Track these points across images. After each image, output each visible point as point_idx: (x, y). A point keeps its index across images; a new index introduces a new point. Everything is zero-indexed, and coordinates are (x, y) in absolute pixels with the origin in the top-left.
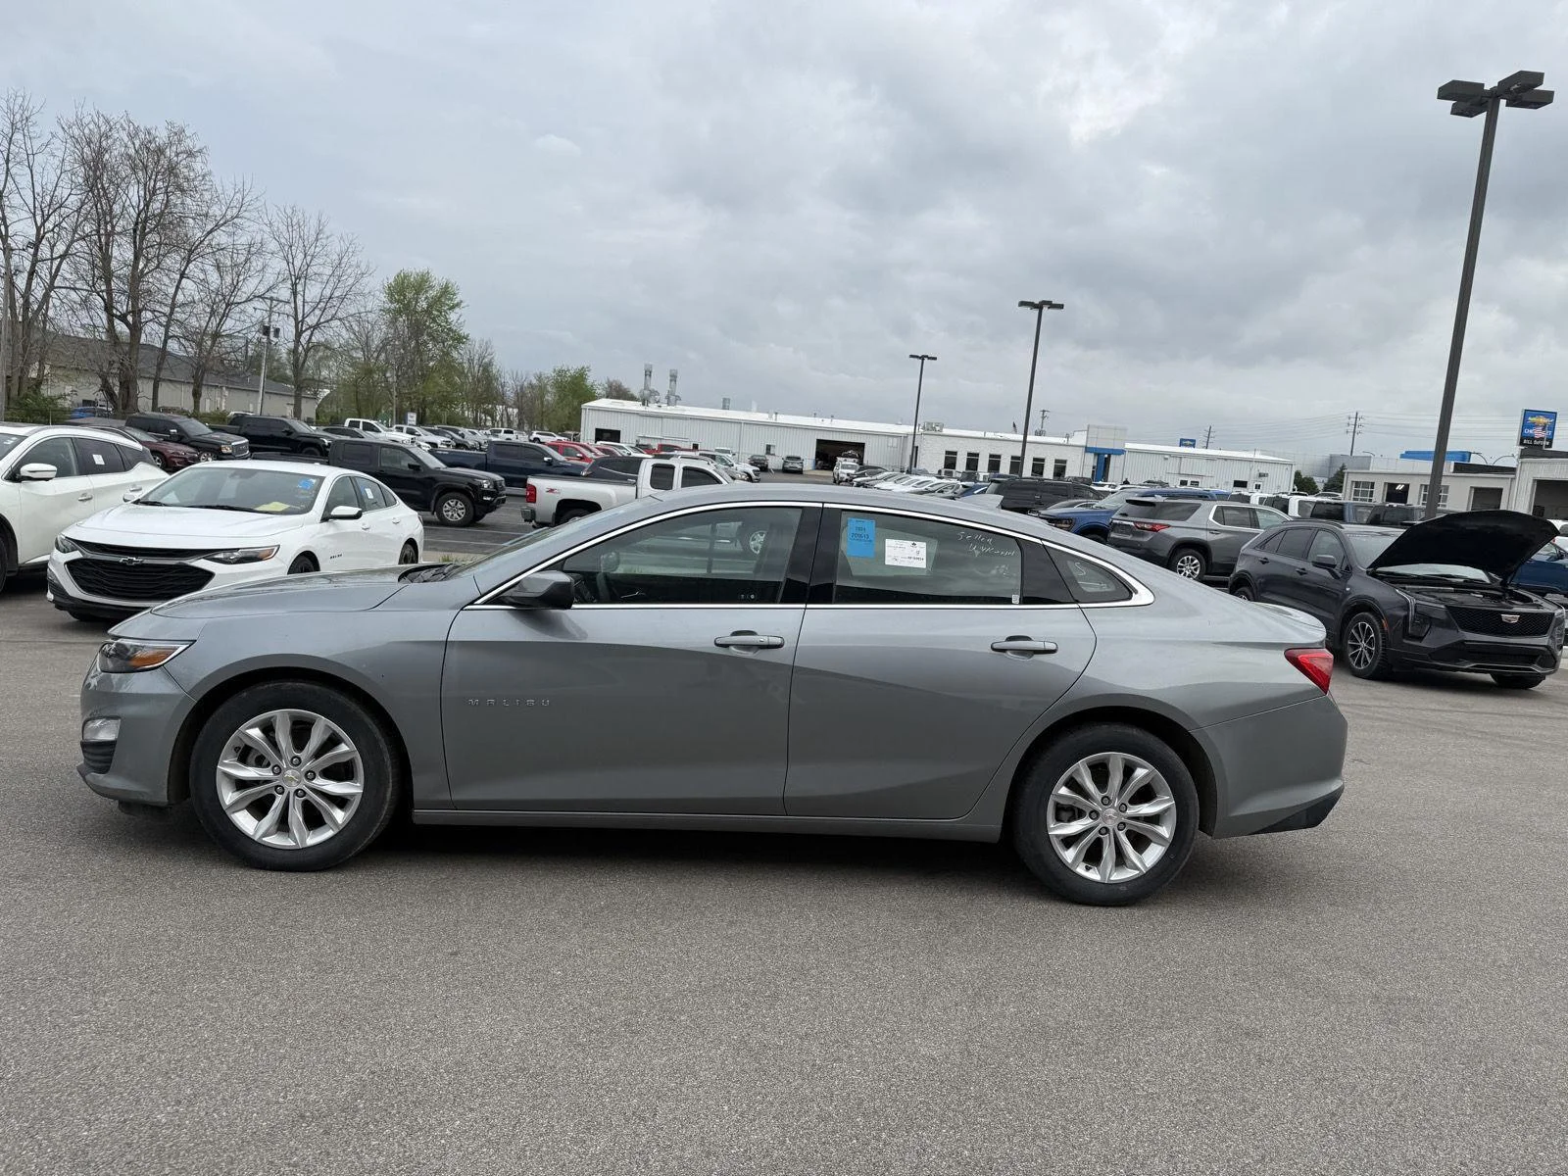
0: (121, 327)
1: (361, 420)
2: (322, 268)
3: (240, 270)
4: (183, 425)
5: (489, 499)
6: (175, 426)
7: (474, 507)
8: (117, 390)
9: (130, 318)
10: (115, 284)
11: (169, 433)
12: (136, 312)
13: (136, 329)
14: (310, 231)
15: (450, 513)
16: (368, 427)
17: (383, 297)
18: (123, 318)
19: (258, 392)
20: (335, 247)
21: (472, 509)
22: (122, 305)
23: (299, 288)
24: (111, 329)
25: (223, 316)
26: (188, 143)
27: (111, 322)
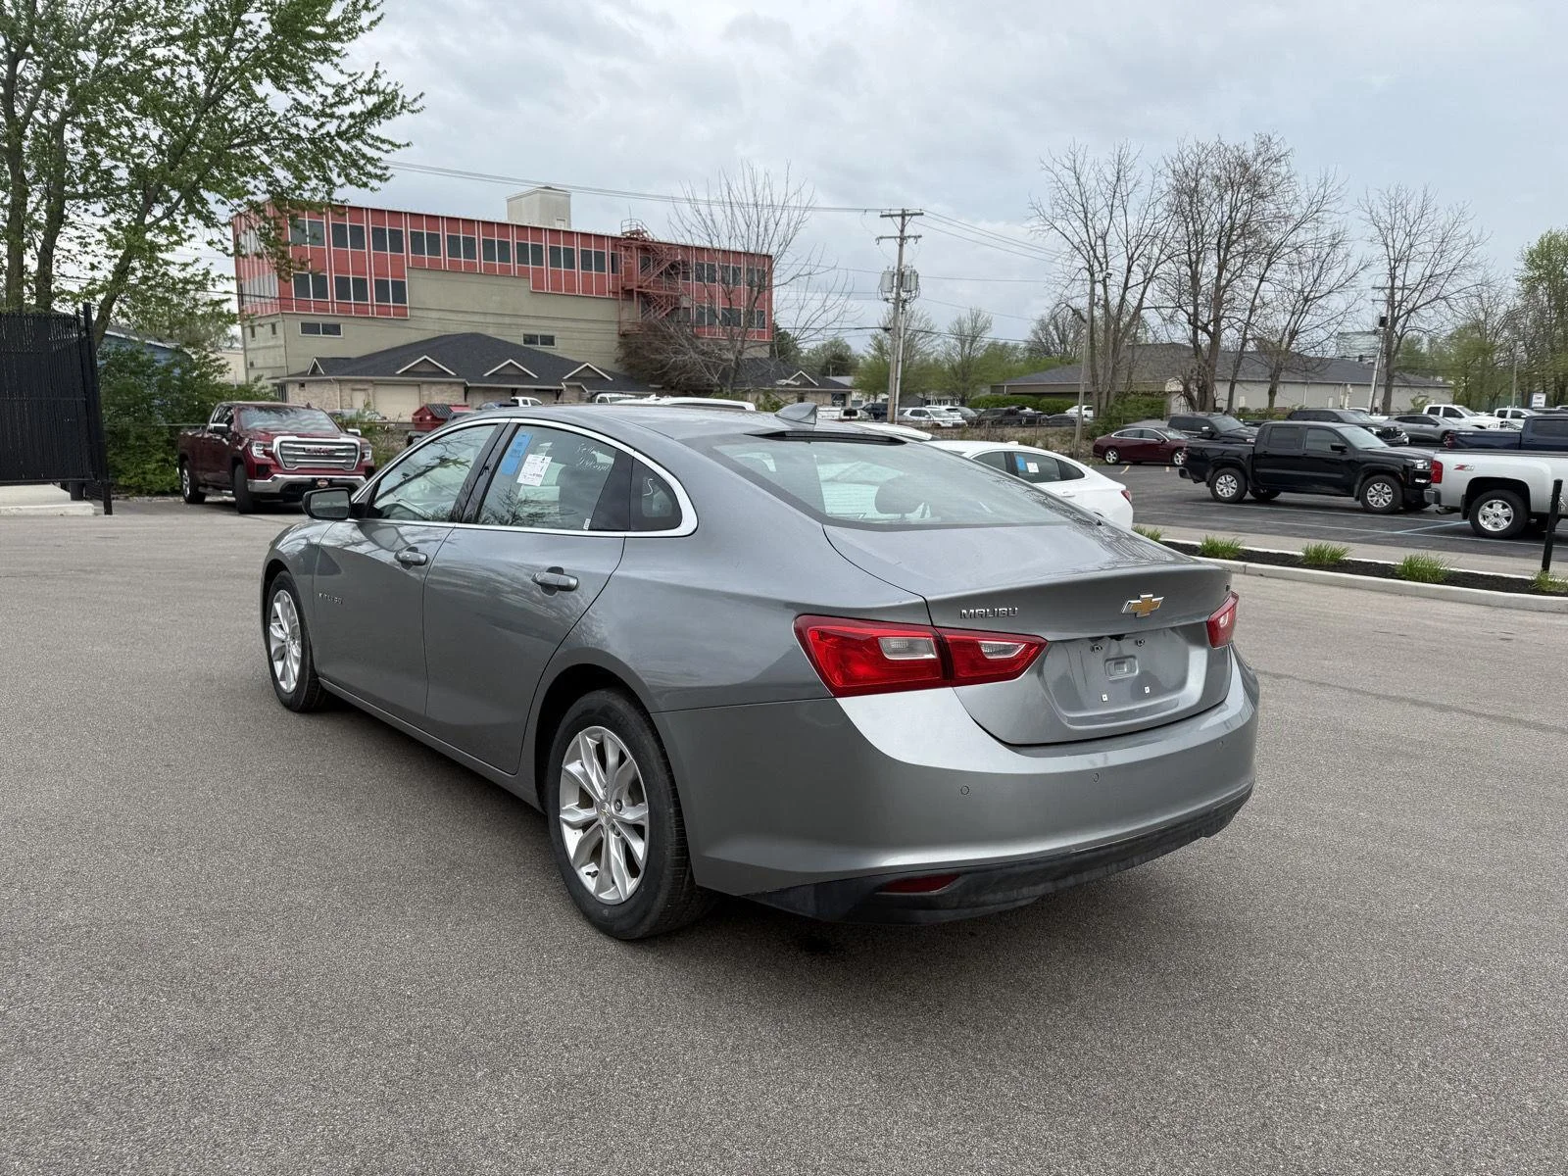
0: (1204, 338)
1: (1442, 406)
2: (1425, 246)
3: (1322, 264)
4: (1215, 422)
5: (1423, 481)
6: (1209, 423)
7: (1403, 491)
8: (1195, 394)
9: (1211, 328)
10: (1201, 299)
11: (1201, 430)
12: (1217, 320)
13: (1215, 337)
14: (1412, 210)
15: (1375, 499)
16: (1450, 413)
17: (1522, 265)
18: (1205, 329)
19: (1370, 385)
20: (1443, 219)
21: (1400, 493)
22: (1205, 316)
23: (1399, 272)
24: (1194, 340)
25: (1302, 313)
26: (1275, 150)
27: (1195, 334)
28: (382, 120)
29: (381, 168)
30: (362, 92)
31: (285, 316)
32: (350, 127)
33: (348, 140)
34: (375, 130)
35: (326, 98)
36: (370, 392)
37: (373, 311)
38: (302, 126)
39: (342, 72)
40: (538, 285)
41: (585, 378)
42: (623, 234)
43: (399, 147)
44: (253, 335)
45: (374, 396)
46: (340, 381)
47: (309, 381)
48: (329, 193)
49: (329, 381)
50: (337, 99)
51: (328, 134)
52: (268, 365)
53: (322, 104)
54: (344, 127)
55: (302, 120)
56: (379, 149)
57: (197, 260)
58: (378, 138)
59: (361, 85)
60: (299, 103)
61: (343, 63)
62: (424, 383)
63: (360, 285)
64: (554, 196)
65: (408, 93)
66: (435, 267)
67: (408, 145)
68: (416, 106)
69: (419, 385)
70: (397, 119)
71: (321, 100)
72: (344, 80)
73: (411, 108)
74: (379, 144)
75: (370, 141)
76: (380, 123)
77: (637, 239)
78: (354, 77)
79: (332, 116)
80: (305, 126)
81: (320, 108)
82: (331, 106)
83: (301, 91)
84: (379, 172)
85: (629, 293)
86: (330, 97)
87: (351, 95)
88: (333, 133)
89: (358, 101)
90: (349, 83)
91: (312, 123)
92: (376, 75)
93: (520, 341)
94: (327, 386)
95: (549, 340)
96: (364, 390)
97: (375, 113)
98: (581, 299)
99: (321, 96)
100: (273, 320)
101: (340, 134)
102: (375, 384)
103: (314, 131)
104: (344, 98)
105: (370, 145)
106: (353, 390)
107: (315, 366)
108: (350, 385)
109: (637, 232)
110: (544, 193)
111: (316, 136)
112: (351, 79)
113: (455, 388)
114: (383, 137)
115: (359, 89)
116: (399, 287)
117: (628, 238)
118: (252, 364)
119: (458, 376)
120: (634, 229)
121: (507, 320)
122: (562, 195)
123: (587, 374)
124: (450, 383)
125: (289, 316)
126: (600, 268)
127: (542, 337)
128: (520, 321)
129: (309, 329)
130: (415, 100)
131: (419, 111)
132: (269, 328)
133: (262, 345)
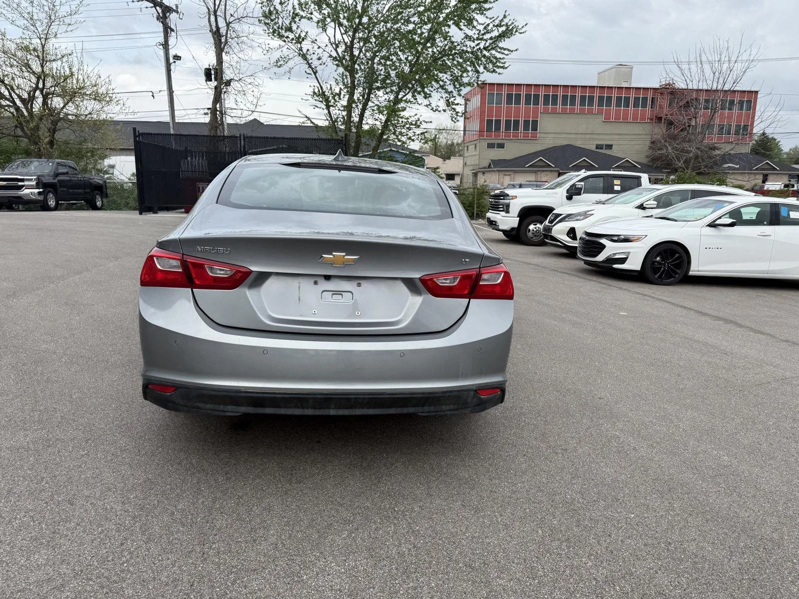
28: (506, 39)
29: (502, 63)
30: (497, 26)
31: (481, 140)
32: (490, 44)
33: (489, 51)
34: (501, 44)
35: (480, 31)
36: (512, 176)
37: (521, 136)
38: (468, 46)
39: (487, 17)
40: (607, 117)
41: (624, 167)
42: (660, 86)
43: (512, 51)
44: (467, 150)
45: (513, 178)
46: (499, 171)
47: (486, 171)
48: (478, 78)
49: (494, 171)
50: (485, 31)
51: (480, 48)
52: (472, 164)
53: (478, 34)
54: (487, 44)
55: (468, 43)
56: (503, 53)
57: (416, 115)
58: (503, 48)
59: (497, 22)
60: (467, 35)
61: (488, 13)
62: (538, 171)
63: (517, 123)
64: (624, 68)
65: (520, 23)
66: (554, 112)
67: (516, 50)
68: (523, 30)
69: (536, 172)
70: (513, 38)
71: (478, 32)
72: (488, 21)
73: (521, 31)
74: (502, 51)
75: (499, 50)
76: (504, 40)
77: (668, 88)
78: (494, 19)
79: (482, 39)
80: (470, 46)
81: (477, 36)
82: (483, 35)
83: (469, 29)
84: (502, 65)
85: (659, 119)
86: (482, 30)
87: (492, 28)
88: (482, 48)
89: (496, 31)
90: (491, 22)
91: (473, 44)
92: (505, 17)
93: (593, 148)
94: (494, 173)
95: (609, 147)
96: (510, 175)
97: (502, 36)
98: (631, 124)
99: (478, 30)
100: (476, 142)
101: (485, 48)
102: (515, 172)
103: (474, 48)
104: (488, 30)
105: (499, 52)
106: (505, 175)
107: (490, 165)
108: (503, 173)
109: (669, 84)
110: (619, 68)
111: (474, 50)
112: (491, 21)
113: (554, 173)
114: (505, 47)
115: (496, 24)
116: (535, 123)
117: (663, 88)
118: (466, 164)
119: (556, 167)
120: (667, 82)
121: (588, 136)
122: (628, 68)
123: (627, 164)
124: (551, 171)
125: (483, 140)
126: (644, 105)
127: (606, 145)
128: (595, 136)
129: (491, 146)
130: (523, 27)
131: (524, 32)
132: (474, 146)
133: (470, 154)
